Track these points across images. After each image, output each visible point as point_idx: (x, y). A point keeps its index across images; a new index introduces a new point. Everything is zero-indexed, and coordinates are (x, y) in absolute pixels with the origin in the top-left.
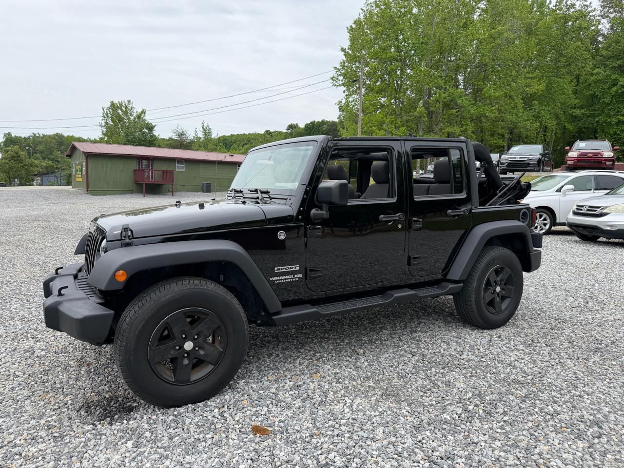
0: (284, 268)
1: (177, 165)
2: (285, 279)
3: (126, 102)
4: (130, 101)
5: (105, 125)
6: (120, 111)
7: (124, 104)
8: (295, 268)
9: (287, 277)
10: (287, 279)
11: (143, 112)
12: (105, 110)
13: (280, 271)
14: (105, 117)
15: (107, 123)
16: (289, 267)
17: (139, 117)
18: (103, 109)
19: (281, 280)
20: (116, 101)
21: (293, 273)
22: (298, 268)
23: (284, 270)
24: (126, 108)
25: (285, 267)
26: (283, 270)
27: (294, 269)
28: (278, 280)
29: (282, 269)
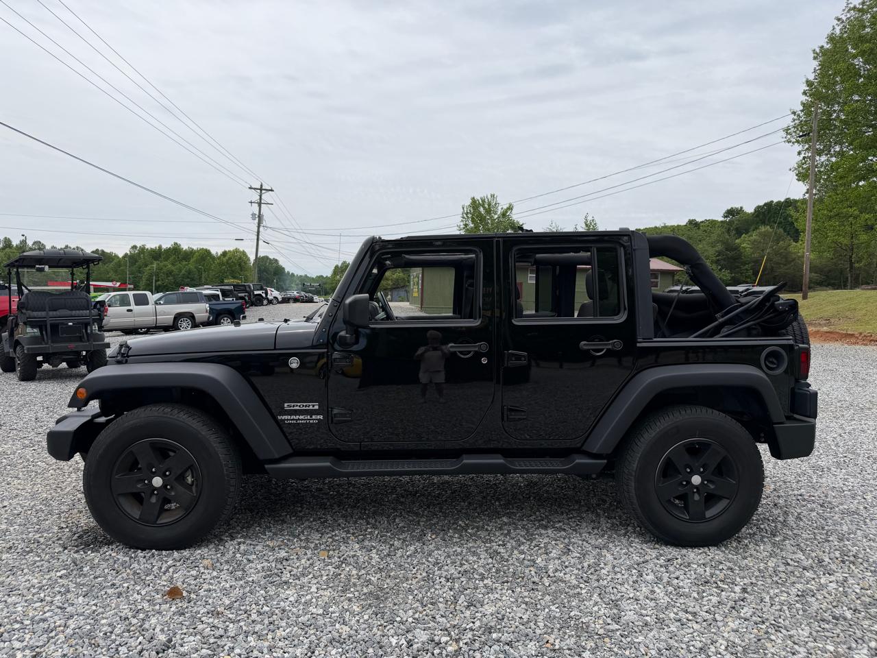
0: (297, 406)
1: (529, 275)
2: (299, 419)
3: (489, 197)
4: (494, 195)
5: (464, 228)
6: (482, 209)
7: (486, 200)
8: (313, 406)
9: (301, 417)
10: (302, 420)
11: (510, 208)
12: (465, 209)
13: (292, 408)
14: (464, 218)
15: (466, 225)
16: (305, 404)
17: (504, 215)
18: (463, 208)
19: (293, 419)
20: (478, 197)
21: (312, 413)
22: (316, 407)
23: (298, 408)
24: (489, 204)
25: (299, 404)
26: (295, 408)
27: (311, 408)
28: (290, 420)
29: (294, 406)
